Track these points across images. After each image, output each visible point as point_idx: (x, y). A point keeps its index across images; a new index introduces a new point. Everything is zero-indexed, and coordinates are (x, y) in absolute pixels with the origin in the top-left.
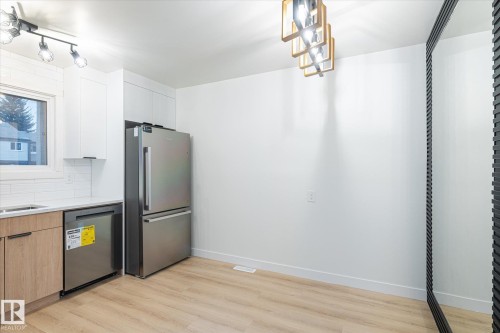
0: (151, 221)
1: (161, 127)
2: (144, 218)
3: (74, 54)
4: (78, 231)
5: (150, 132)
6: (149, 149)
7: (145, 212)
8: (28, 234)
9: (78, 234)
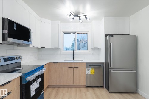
0: (112, 71)
1: (122, 34)
2: (110, 70)
3: (86, 18)
4: (89, 69)
5: (113, 37)
6: (112, 43)
7: (110, 68)
8: (78, 67)
9: (90, 70)
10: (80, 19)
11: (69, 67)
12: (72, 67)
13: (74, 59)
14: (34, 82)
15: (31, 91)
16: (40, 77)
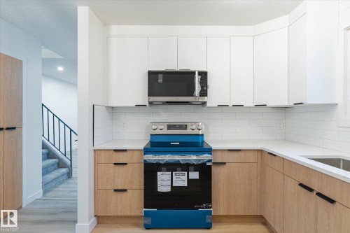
8: (332, 201)
11: (301, 185)
12: (311, 190)
14: (167, 171)
15: (159, 183)
16: (195, 171)
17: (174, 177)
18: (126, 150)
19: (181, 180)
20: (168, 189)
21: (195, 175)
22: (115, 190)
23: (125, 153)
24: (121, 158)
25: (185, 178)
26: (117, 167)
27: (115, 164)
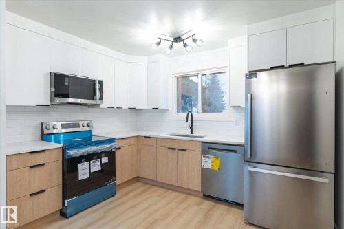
0: (249, 168)
2: (246, 163)
3: (194, 41)
4: (209, 157)
5: (256, 77)
6: (249, 95)
8: (185, 150)
9: (210, 160)
10: (185, 45)
11: (169, 148)
12: (174, 149)
13: (192, 133)
14: (86, 161)
15: (80, 173)
16: (105, 156)
17: (91, 164)
18: (44, 151)
19: (96, 166)
20: (87, 176)
21: (105, 160)
22: (31, 195)
23: (43, 154)
24: (38, 159)
25: (99, 163)
26: (33, 170)
27: (31, 167)
